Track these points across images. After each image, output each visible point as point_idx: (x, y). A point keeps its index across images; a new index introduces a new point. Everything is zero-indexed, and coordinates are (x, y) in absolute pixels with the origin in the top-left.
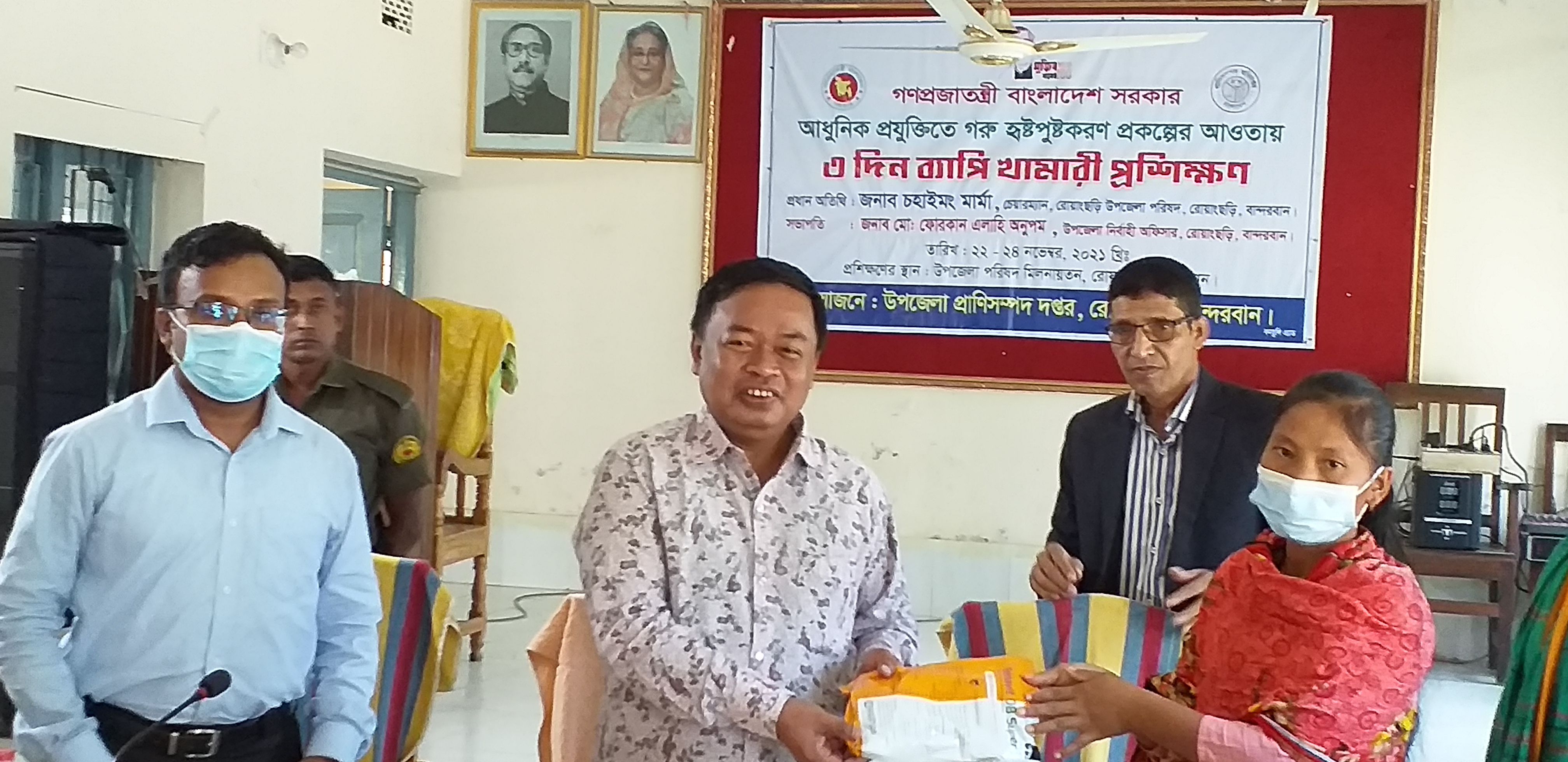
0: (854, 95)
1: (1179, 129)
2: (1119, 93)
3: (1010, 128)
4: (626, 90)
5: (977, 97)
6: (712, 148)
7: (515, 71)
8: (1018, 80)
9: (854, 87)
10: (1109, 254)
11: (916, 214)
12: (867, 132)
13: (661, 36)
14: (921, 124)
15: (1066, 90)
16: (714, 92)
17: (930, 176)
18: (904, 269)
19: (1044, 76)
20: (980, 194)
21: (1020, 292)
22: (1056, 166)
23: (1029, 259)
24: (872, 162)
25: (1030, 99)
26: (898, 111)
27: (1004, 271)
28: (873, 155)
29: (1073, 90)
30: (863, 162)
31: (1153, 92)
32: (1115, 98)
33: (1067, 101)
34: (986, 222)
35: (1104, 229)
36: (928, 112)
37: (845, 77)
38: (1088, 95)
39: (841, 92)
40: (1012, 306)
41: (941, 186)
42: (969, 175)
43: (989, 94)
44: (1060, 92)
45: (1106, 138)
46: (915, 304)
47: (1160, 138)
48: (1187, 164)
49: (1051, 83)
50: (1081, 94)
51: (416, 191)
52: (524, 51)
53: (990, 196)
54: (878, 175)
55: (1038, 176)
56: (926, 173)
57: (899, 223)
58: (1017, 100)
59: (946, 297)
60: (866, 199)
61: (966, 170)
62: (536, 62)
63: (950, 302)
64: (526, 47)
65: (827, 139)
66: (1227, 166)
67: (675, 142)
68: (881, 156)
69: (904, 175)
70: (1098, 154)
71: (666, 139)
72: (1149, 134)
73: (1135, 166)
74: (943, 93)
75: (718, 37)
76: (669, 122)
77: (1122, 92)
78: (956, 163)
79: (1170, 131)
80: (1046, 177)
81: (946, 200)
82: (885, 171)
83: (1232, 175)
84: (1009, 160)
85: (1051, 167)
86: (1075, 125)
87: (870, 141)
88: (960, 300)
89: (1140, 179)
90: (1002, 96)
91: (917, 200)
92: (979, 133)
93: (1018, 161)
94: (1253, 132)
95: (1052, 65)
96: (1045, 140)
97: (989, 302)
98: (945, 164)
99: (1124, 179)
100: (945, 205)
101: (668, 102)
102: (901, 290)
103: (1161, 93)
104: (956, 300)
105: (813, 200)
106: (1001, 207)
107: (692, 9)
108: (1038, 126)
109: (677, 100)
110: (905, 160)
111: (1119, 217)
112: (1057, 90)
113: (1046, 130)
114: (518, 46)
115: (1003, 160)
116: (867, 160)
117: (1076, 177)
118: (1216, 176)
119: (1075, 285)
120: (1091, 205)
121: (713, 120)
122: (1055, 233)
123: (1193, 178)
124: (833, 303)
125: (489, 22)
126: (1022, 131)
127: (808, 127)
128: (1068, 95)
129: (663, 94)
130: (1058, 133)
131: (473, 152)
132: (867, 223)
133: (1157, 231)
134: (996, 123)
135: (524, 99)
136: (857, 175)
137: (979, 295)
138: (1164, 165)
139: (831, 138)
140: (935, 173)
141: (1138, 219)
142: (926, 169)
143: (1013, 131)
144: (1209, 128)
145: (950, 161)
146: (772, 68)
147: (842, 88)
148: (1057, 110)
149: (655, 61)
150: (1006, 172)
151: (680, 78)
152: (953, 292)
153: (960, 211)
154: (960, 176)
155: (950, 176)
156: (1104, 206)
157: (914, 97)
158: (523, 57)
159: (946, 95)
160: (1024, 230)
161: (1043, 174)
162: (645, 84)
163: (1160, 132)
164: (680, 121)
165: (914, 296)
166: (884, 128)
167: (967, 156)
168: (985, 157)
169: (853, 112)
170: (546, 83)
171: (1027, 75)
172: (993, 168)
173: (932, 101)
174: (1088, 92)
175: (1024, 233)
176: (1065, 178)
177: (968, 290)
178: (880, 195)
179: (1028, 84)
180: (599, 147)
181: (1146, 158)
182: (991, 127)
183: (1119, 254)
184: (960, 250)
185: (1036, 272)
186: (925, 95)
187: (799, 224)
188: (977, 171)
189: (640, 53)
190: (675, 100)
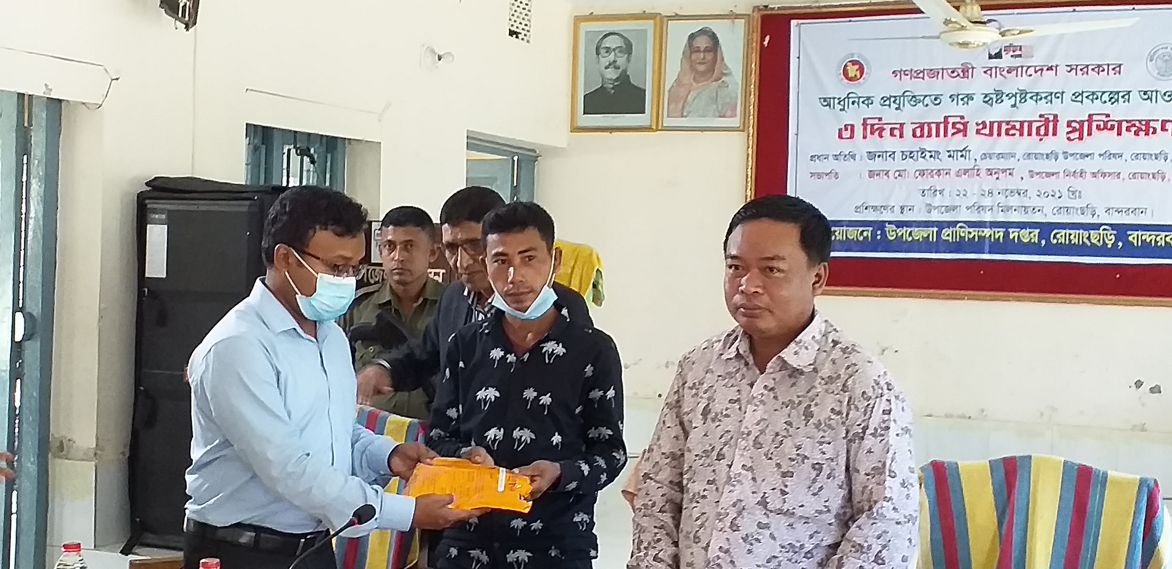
0: (861, 77)
1: (1121, 94)
2: (1071, 68)
3: (985, 97)
4: (688, 79)
5: (958, 75)
6: (752, 120)
7: (606, 68)
8: (991, 60)
9: (861, 70)
10: (1065, 193)
11: (910, 165)
12: (872, 103)
13: (714, 37)
14: (914, 97)
15: (1029, 67)
16: (754, 78)
17: (922, 136)
18: (902, 208)
19: (1012, 56)
20: (961, 149)
21: (994, 224)
22: (1022, 126)
23: (1001, 199)
24: (876, 127)
25: (1001, 74)
26: (895, 86)
27: (980, 208)
28: (877, 121)
29: (1036, 66)
30: (869, 127)
31: (1099, 66)
32: (1070, 71)
33: (1030, 75)
34: (966, 171)
35: (1061, 175)
36: (920, 87)
37: (854, 63)
38: (1048, 69)
39: (851, 74)
40: (987, 236)
41: (930, 144)
42: (953, 134)
43: (968, 71)
44: (1025, 69)
45: (1062, 103)
46: (910, 234)
47: (1105, 102)
48: (1127, 121)
49: (1017, 62)
50: (1042, 70)
51: (535, 159)
52: (613, 53)
53: (970, 151)
54: (881, 136)
55: (1007, 134)
56: (918, 134)
57: (897, 173)
58: (991, 75)
59: (935, 229)
60: (872, 155)
61: (951, 130)
62: (621, 61)
63: (939, 234)
64: (614, 50)
65: (841, 110)
66: (1160, 122)
67: (724, 117)
68: (883, 122)
69: (901, 136)
70: (1056, 116)
71: (717, 115)
72: (1097, 99)
73: (1086, 124)
74: (932, 72)
75: (756, 36)
76: (720, 102)
77: (1075, 67)
78: (942, 126)
79: (1114, 97)
80: (1014, 135)
81: (935, 155)
82: (886, 133)
83: (1164, 129)
84: (984, 123)
85: (1018, 127)
86: (1037, 94)
87: (874, 111)
88: (946, 231)
89: (1090, 134)
90: (979, 73)
91: (912, 155)
92: (961, 102)
93: (992, 124)
95: (1018, 48)
96: (1013, 106)
97: (970, 233)
98: (934, 126)
99: (1076, 135)
100: (934, 158)
101: (719, 87)
102: (900, 224)
103: (1106, 67)
104: (944, 231)
105: (831, 158)
106: (978, 159)
107: (737, 16)
108: (1007, 95)
109: (726, 85)
110: (902, 125)
111: (1074, 165)
112: (1022, 67)
113: (1014, 98)
114: (608, 50)
115: (980, 122)
116: (872, 125)
117: (1038, 133)
118: (1151, 130)
119: (1038, 218)
120: (1051, 155)
121: (753, 99)
122: (1022, 178)
123: (1133, 132)
124: (846, 236)
125: (587, 32)
126: (995, 100)
127: (827, 102)
128: (1031, 71)
129: (716, 81)
130: (1023, 100)
131: (576, 129)
132: (872, 174)
133: (1104, 175)
134: (974, 94)
135: (613, 88)
136: (865, 137)
137: (961, 227)
138: (1109, 124)
139: (843, 110)
140: (926, 134)
141: (1089, 165)
142: (919, 130)
143: (987, 100)
144: (1145, 93)
145: (938, 125)
146: (799, 58)
147: (853, 71)
148: (1022, 82)
149: (709, 56)
150: (982, 132)
151: (727, 68)
152: (941, 225)
153: (945, 163)
154: (945, 135)
155: (938, 135)
156: (1061, 157)
157: (909, 76)
158: (612, 57)
159: (934, 73)
160: (997, 176)
161: (1011, 132)
162: (703, 74)
163: (1106, 97)
164: (728, 100)
165: (909, 230)
166: (885, 101)
167: (951, 120)
168: (966, 120)
169: (861, 89)
170: (628, 76)
171: (998, 56)
172: (972, 129)
173: (923, 78)
174: (1046, 68)
175: (997, 178)
176: (1030, 134)
177: (953, 224)
178: (883, 152)
179: (999, 63)
180: (668, 122)
181: (1095, 117)
182: (970, 97)
183: (1074, 193)
184: (946, 193)
185: (1007, 209)
186: (917, 74)
187: (819, 176)
188: (959, 131)
189: (698, 51)
190: (725, 85)
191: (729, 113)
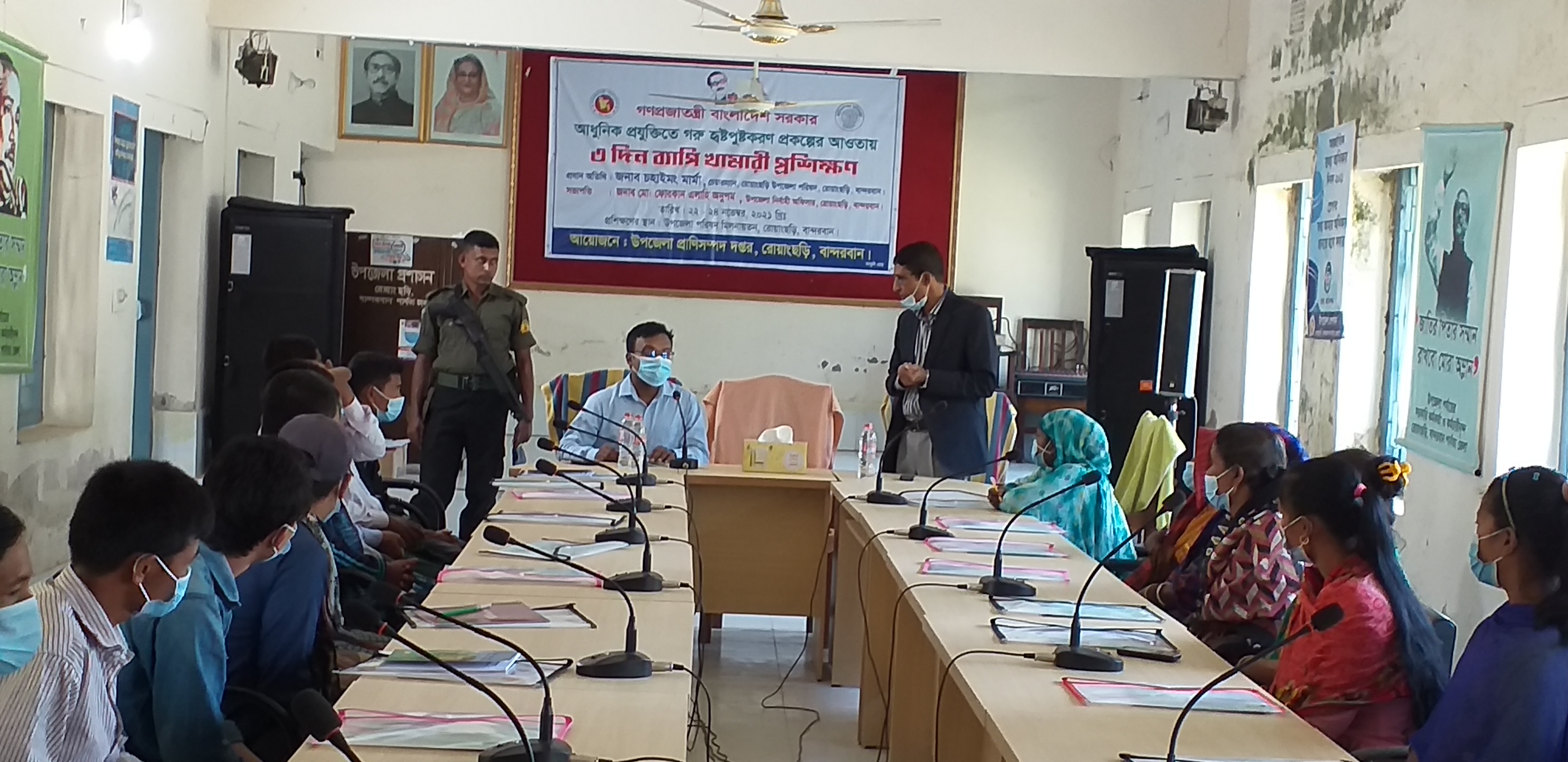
0: (611, 109)
1: (816, 140)
2: (780, 116)
3: (712, 134)
4: (455, 98)
5: (692, 115)
6: (515, 138)
7: (375, 82)
9: (611, 104)
10: (773, 215)
11: (652, 187)
12: (620, 133)
13: (478, 64)
14: (656, 130)
16: (517, 103)
17: (662, 162)
18: (645, 221)
20: (693, 176)
21: (718, 238)
22: (741, 160)
23: (724, 217)
24: (623, 153)
25: (725, 117)
26: (640, 120)
27: (708, 224)
28: (624, 148)
30: (617, 153)
31: (800, 116)
32: (778, 119)
33: (748, 119)
34: (697, 193)
35: (771, 200)
36: (660, 122)
37: (605, 97)
38: (761, 116)
39: (602, 107)
40: (713, 246)
41: (668, 170)
42: (687, 163)
43: (699, 112)
44: (744, 113)
45: (772, 143)
46: (651, 243)
47: (805, 145)
48: (821, 161)
50: (757, 115)
52: (381, 71)
53: (700, 177)
54: (628, 160)
55: (730, 165)
56: (659, 161)
57: (641, 193)
58: (717, 117)
59: (672, 240)
60: (619, 176)
61: (685, 160)
62: (390, 77)
63: (675, 243)
64: (383, 67)
65: (593, 136)
66: (844, 163)
67: (488, 134)
68: (630, 149)
69: (645, 161)
70: (767, 153)
71: (482, 132)
72: (798, 141)
73: (790, 161)
74: (670, 111)
75: (518, 68)
76: (484, 121)
77: (782, 116)
78: (678, 156)
79: (811, 141)
80: (735, 166)
81: (672, 178)
82: (632, 158)
83: (847, 168)
84: (712, 155)
85: (738, 160)
86: (753, 134)
87: (622, 139)
88: (681, 242)
89: (793, 169)
90: (708, 114)
91: (653, 178)
93: (718, 156)
94: (860, 143)
96: (734, 143)
97: (699, 243)
98: (672, 155)
99: (783, 169)
100: (672, 182)
101: (483, 108)
102: (643, 234)
103: (805, 117)
104: (679, 242)
105: (584, 176)
106: (707, 184)
107: (500, 48)
108: (730, 134)
110: (646, 152)
111: (780, 193)
112: (742, 112)
113: (735, 137)
114: (377, 67)
115: (708, 154)
116: (621, 151)
117: (753, 166)
118: (838, 169)
119: (753, 233)
120: (764, 184)
122: (741, 201)
123: (824, 170)
124: (598, 242)
125: (354, 51)
126: (720, 137)
127: (581, 128)
128: (749, 116)
129: (480, 102)
130: (742, 139)
131: (344, 136)
132: (620, 191)
133: (803, 202)
134: (704, 131)
135: (381, 102)
136: (614, 160)
137: (693, 239)
138: (807, 162)
139: (595, 136)
140: (665, 161)
141: (792, 194)
142: (659, 158)
143: (714, 137)
144: (834, 139)
145: (675, 154)
146: (556, 87)
147: (604, 104)
148: (742, 125)
149: (474, 80)
150: (710, 162)
151: (491, 92)
152: (676, 237)
153: (681, 186)
154: (681, 163)
155: (675, 163)
156: (771, 185)
157: (651, 113)
158: (380, 73)
160: (721, 198)
161: (733, 164)
162: (469, 95)
163: (805, 141)
164: (492, 120)
165: (651, 239)
166: (631, 131)
167: (685, 151)
168: (697, 152)
169: (612, 120)
170: (396, 93)
171: (724, 99)
172: (702, 159)
173: (663, 115)
175: (722, 200)
176: (747, 166)
177: (686, 236)
178: (629, 174)
181: (797, 157)
182: (701, 133)
183: (781, 215)
184: (681, 210)
185: (729, 225)
186: (657, 111)
187: (575, 191)
188: (691, 161)
189: (464, 74)
190: (489, 107)
191: (493, 132)
